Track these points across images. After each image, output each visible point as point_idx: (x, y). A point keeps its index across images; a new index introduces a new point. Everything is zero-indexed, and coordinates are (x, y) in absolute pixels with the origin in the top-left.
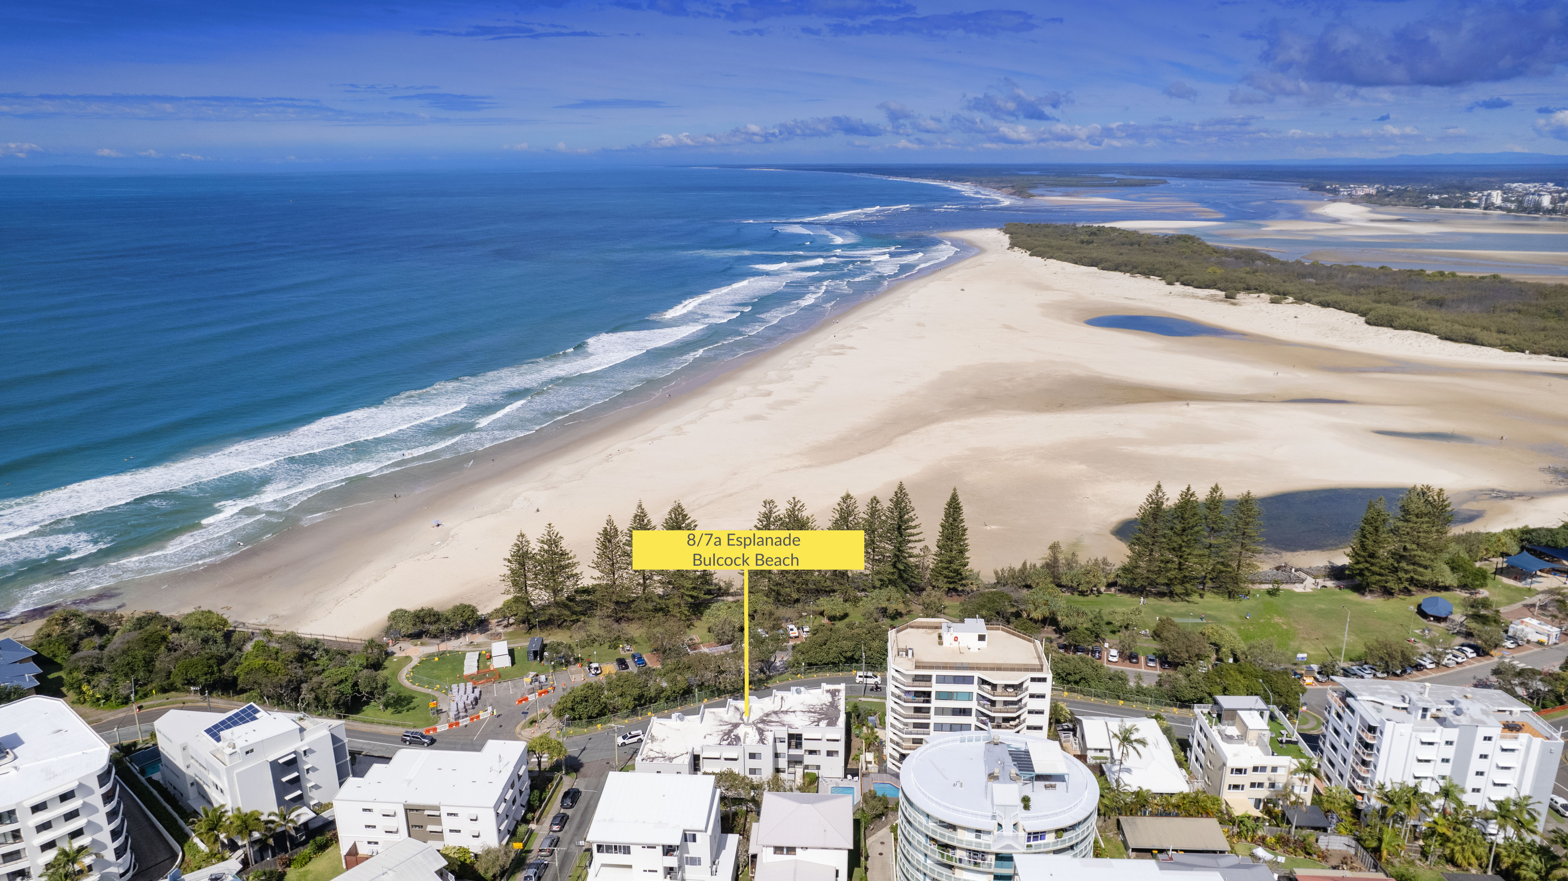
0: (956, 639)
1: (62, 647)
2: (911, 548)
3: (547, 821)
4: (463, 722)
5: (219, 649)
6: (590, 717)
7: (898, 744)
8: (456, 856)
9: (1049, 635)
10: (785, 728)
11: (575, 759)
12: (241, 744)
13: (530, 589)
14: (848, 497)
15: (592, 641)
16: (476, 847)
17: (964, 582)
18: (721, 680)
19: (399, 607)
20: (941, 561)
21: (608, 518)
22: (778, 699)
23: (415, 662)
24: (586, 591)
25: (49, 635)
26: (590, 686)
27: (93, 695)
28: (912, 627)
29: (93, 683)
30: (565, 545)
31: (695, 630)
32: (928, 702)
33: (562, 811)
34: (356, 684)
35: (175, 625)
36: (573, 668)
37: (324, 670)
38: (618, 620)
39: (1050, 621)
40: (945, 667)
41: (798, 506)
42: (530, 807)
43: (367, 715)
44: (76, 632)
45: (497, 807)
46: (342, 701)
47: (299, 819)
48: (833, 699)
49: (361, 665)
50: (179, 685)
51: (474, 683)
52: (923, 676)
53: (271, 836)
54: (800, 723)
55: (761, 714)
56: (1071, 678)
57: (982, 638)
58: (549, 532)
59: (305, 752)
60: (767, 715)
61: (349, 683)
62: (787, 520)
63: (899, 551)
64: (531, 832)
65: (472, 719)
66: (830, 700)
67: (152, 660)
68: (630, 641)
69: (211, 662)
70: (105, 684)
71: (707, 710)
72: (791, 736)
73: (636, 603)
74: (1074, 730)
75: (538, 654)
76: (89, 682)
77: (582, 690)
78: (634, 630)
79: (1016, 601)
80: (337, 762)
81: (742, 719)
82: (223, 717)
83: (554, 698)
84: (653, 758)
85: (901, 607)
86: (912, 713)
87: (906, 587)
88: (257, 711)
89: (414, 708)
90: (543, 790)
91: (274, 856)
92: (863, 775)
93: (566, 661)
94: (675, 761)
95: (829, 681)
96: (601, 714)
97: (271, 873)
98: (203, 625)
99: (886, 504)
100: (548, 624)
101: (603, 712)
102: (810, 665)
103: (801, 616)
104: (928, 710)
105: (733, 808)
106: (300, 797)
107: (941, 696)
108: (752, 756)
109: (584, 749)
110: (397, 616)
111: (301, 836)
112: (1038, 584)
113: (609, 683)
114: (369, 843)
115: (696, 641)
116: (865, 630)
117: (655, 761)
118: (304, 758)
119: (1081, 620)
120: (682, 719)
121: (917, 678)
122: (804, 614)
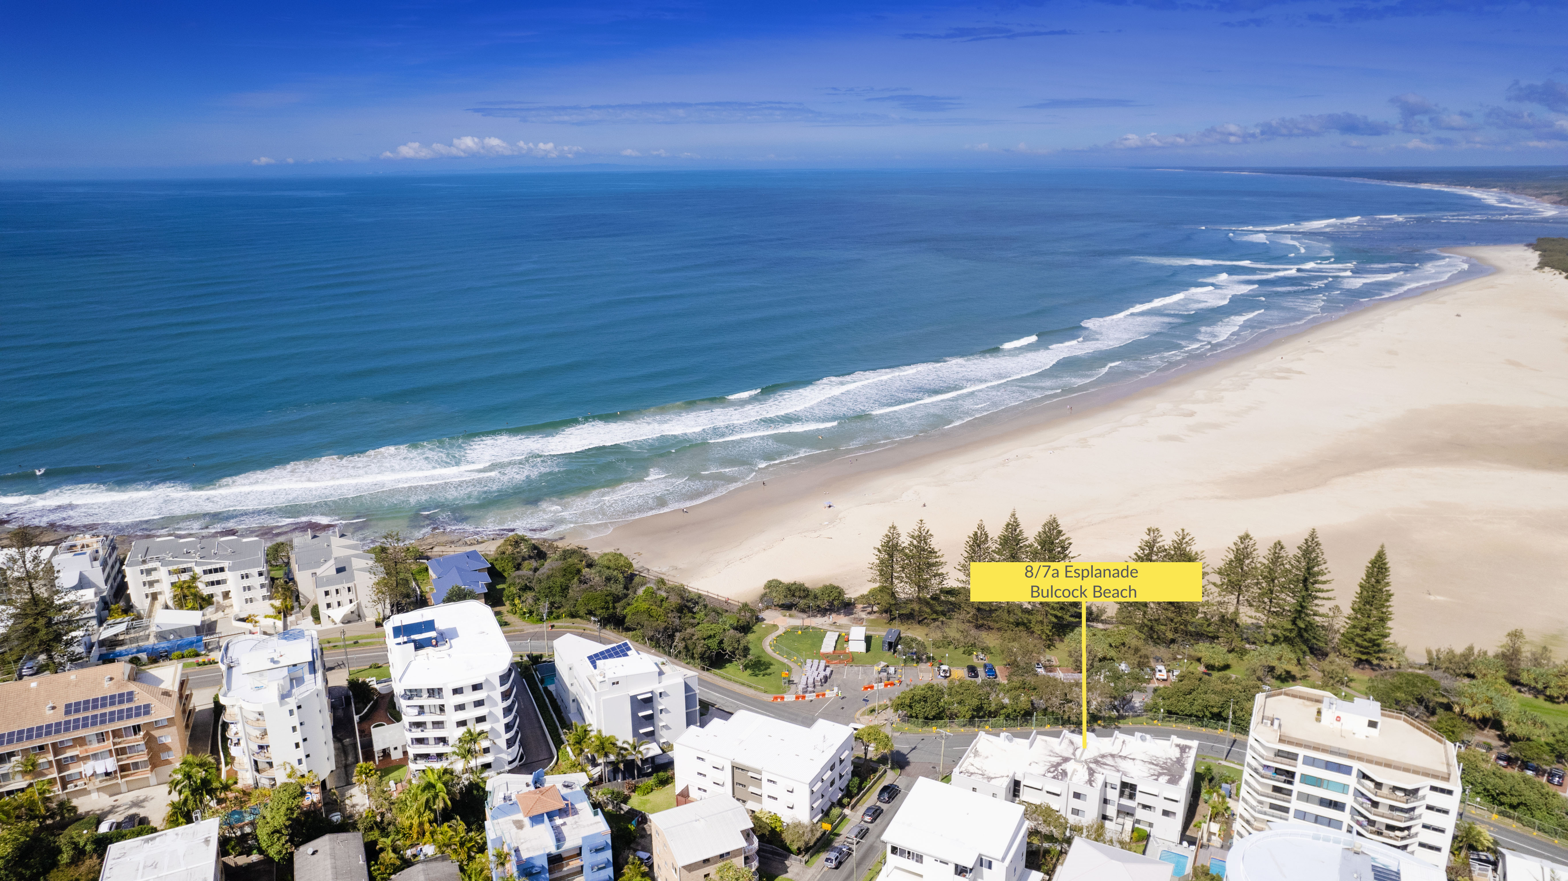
0: (1338, 719)
1: (510, 564)
2: (1317, 605)
3: (862, 809)
4: (810, 697)
5: (617, 588)
6: (926, 718)
7: (1248, 822)
8: (768, 821)
9: (1489, 741)
10: (1119, 775)
11: (904, 756)
12: (611, 675)
13: (896, 581)
14: (1245, 538)
15: (947, 643)
16: (787, 817)
17: (1381, 655)
18: (1066, 709)
19: (775, 578)
20: (1354, 627)
21: (979, 522)
22: (1119, 742)
23: (780, 631)
24: (950, 592)
25: (504, 553)
26: (931, 687)
27: (521, 609)
28: (1287, 694)
29: (522, 598)
30: (935, 543)
31: (1055, 651)
32: (1290, 783)
33: (879, 804)
34: (721, 642)
35: (590, 562)
36: (923, 666)
37: (699, 624)
38: (978, 627)
39: (1493, 722)
40: (1316, 748)
41: (1187, 540)
42: (848, 793)
43: (727, 672)
44: (522, 554)
45: (812, 784)
46: (707, 655)
47: (647, 753)
48: (1181, 755)
49: (731, 625)
50: (581, 613)
51: (828, 662)
52: (1289, 753)
53: (622, 762)
54: (1137, 774)
55: (1097, 754)
56: (1504, 799)
57: (1373, 724)
58: (920, 528)
59: (661, 694)
60: (1103, 756)
61: (716, 641)
62: (1173, 552)
63: (1302, 606)
64: (845, 817)
65: (818, 696)
66: (1178, 755)
67: (567, 588)
68: (985, 650)
69: (608, 598)
70: (530, 601)
71: (1039, 737)
72: (1124, 785)
73: (998, 613)
74: (1495, 864)
75: (892, 646)
76: (520, 597)
77: (923, 690)
78: (991, 639)
79: (1446, 690)
80: (687, 709)
81: (1074, 754)
82: (602, 648)
83: (896, 692)
84: (972, 774)
85: (1295, 670)
86: (1269, 791)
87: (1305, 648)
88: (629, 649)
89: (770, 674)
90: (863, 780)
91: (624, 778)
92: (1202, 846)
93: (918, 657)
94: (993, 782)
95: (1181, 735)
96: (938, 717)
97: (618, 793)
98: (612, 565)
99: (1292, 551)
100: (909, 617)
101: (939, 716)
102: (1170, 713)
103: (1175, 659)
104: (1289, 793)
105: (1046, 845)
106: (652, 734)
107: (1305, 779)
108: (1077, 796)
109: (914, 749)
110: (773, 585)
111: (648, 768)
112: (1485, 675)
113: (950, 689)
114: (699, 789)
115: (1054, 663)
116: (1239, 687)
117: (973, 777)
118: (659, 699)
119: (1538, 731)
120: (1010, 740)
121: (1279, 753)
122: (1179, 657)
